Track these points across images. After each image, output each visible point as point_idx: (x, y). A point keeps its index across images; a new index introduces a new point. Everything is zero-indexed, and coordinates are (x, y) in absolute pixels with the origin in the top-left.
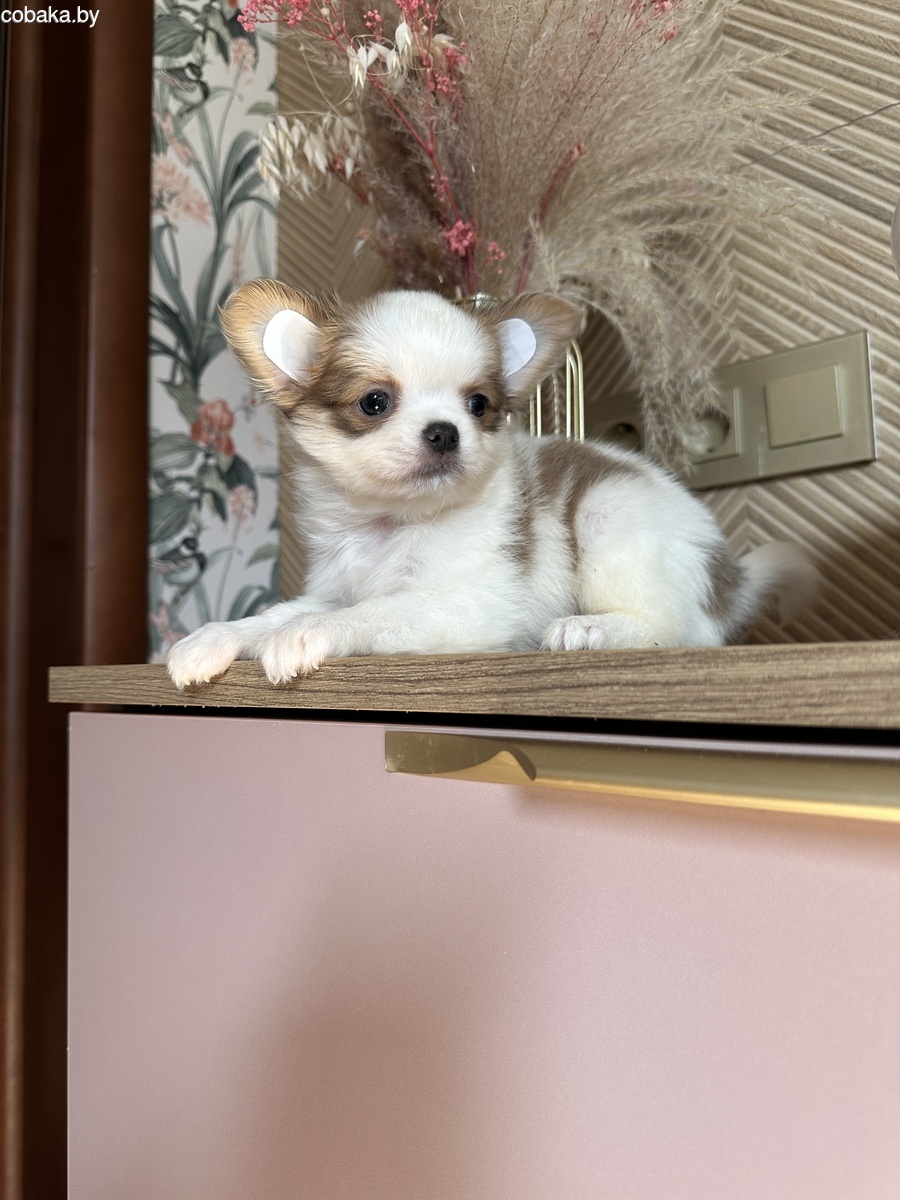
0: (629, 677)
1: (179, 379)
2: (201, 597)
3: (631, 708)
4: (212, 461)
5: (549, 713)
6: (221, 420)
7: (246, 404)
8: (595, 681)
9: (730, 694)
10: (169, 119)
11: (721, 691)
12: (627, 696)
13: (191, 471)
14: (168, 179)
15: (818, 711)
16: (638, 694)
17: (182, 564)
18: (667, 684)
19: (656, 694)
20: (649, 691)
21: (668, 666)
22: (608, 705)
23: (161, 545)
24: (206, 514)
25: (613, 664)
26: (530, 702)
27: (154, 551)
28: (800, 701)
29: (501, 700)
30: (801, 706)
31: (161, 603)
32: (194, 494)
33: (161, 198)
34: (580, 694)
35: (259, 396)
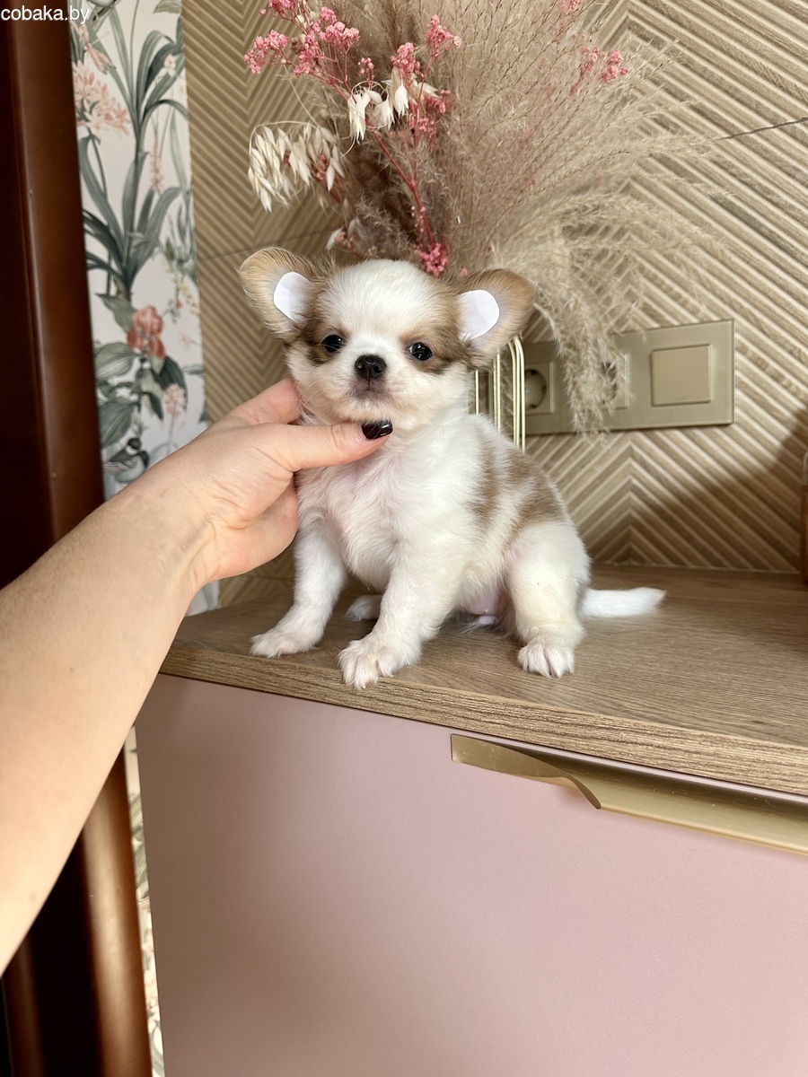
1: (113, 291)
4: (146, 365)
6: (152, 325)
7: (172, 307)
8: (634, 740)
12: (657, 753)
13: (130, 377)
14: (88, 87)
16: (666, 753)
17: (129, 463)
18: (687, 751)
19: (678, 755)
20: (674, 753)
21: (688, 740)
22: (643, 756)
23: (109, 447)
24: (145, 415)
25: (648, 731)
27: (106, 454)
32: (134, 398)
33: (83, 109)
34: (622, 746)
35: (182, 298)
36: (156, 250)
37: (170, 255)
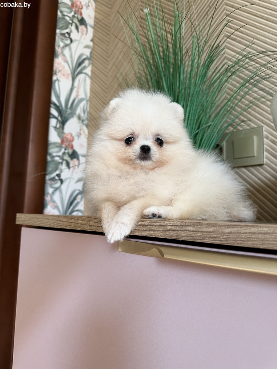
0: (191, 229)
1: (58, 126)
2: (61, 192)
3: (191, 238)
4: (67, 151)
5: (168, 238)
6: (70, 139)
7: (78, 134)
8: (181, 229)
9: (219, 236)
10: (60, 49)
11: (217, 235)
12: (190, 234)
13: (60, 154)
14: (58, 66)
15: (244, 242)
16: (194, 234)
17: (56, 182)
18: (202, 232)
19: (199, 234)
20: (197, 233)
21: (202, 227)
22: (185, 237)
23: (50, 176)
24: (64, 166)
25: (187, 225)
26: (162, 234)
27: (48, 177)
28: (239, 239)
29: (154, 233)
30: (239, 241)
31: (48, 193)
32: (61, 161)
33: (56, 72)
34: (177, 233)
35: (82, 132)
36: (75, 116)
37: (79, 118)
